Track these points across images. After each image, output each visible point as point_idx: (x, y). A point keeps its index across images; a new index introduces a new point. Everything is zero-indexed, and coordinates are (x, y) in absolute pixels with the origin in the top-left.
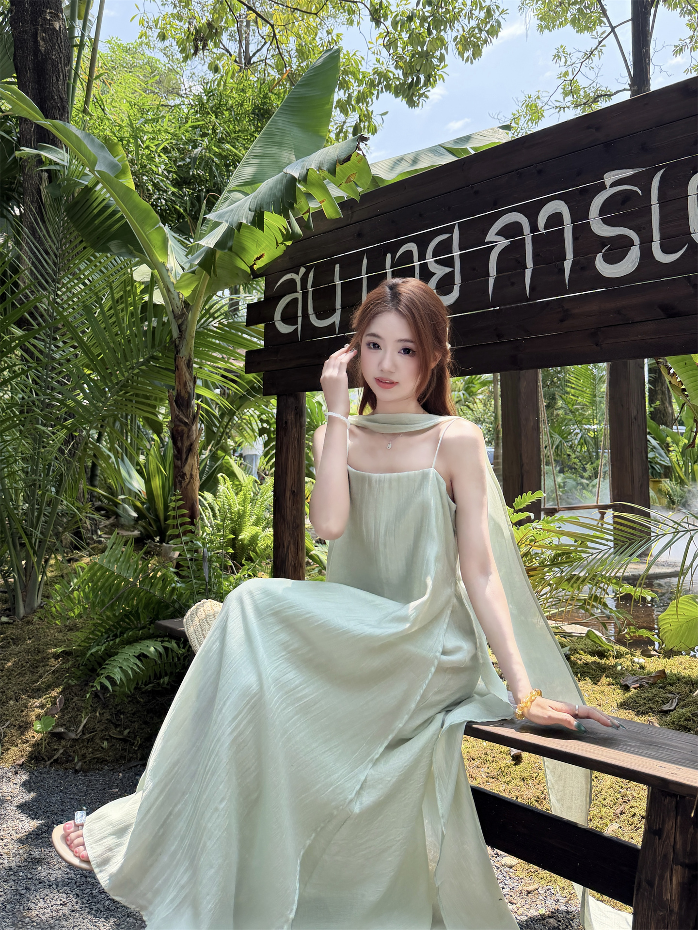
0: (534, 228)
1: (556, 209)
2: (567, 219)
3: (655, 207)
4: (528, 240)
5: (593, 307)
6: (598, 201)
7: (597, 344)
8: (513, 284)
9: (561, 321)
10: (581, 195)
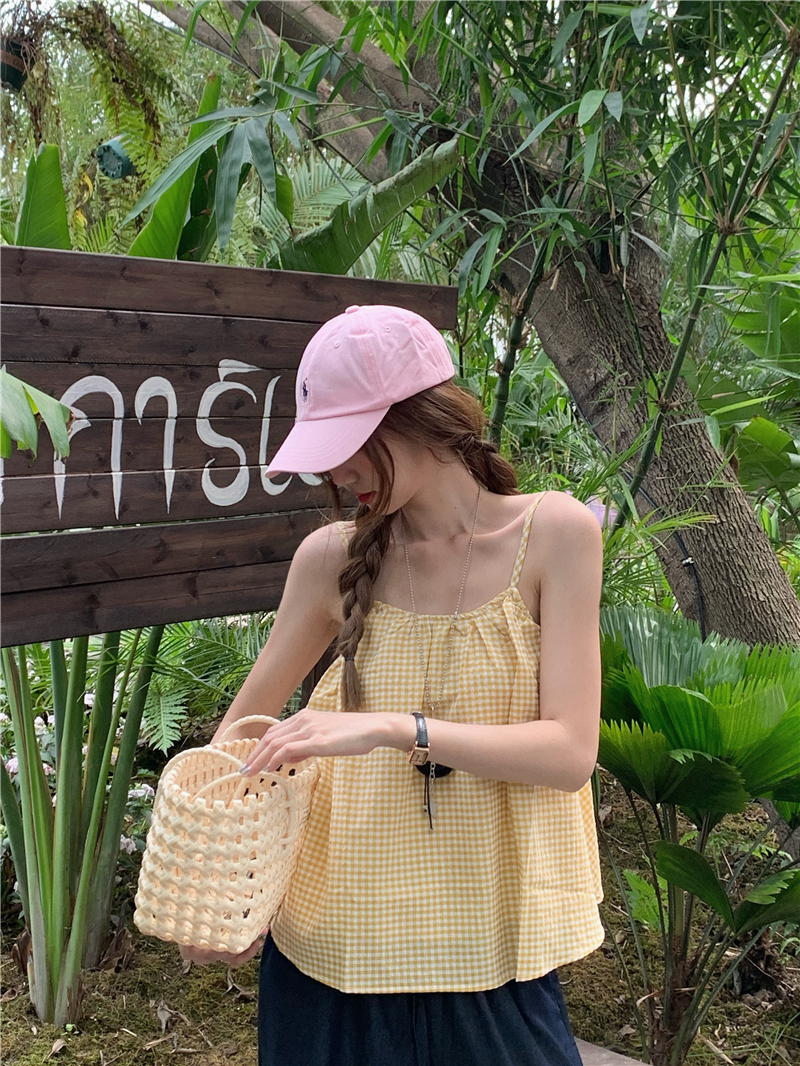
0: (130, 412)
1: (159, 390)
2: (173, 410)
3: (266, 422)
4: (117, 426)
5: (196, 543)
6: (210, 395)
7: (194, 594)
8: (95, 494)
9: (158, 561)
10: (191, 379)
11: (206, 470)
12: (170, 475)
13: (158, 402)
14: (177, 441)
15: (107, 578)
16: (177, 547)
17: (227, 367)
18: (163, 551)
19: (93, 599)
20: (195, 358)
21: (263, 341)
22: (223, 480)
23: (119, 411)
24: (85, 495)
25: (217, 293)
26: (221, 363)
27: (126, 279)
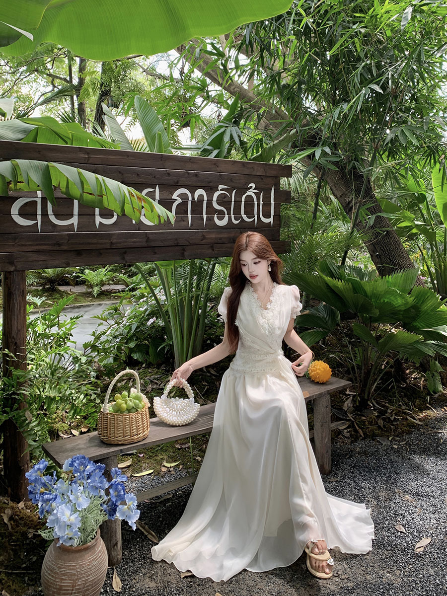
1: (201, 193)
2: (206, 198)
3: (233, 203)
4: (190, 203)
5: (213, 236)
6: (216, 194)
7: (213, 250)
8: (184, 221)
9: (202, 240)
10: (211, 190)
11: (216, 216)
12: (205, 217)
13: (201, 196)
14: (207, 207)
15: (188, 244)
16: (207, 237)
17: (221, 187)
18: (204, 238)
19: (184, 250)
20: (211, 185)
21: (231, 180)
22: (220, 219)
23: (190, 198)
24: (181, 221)
25: (217, 166)
26: (219, 186)
27: (191, 162)
